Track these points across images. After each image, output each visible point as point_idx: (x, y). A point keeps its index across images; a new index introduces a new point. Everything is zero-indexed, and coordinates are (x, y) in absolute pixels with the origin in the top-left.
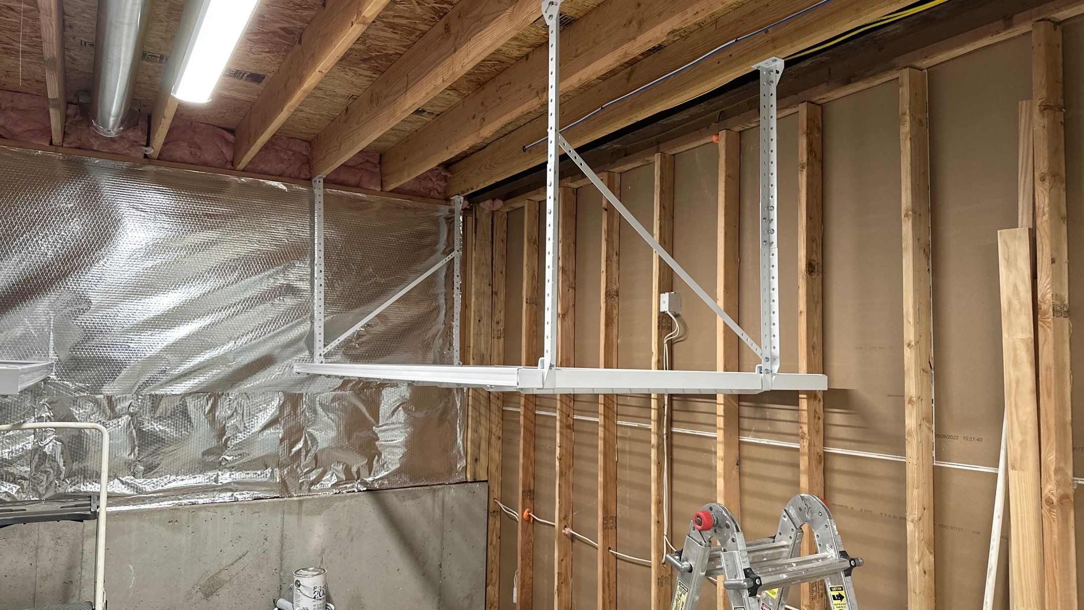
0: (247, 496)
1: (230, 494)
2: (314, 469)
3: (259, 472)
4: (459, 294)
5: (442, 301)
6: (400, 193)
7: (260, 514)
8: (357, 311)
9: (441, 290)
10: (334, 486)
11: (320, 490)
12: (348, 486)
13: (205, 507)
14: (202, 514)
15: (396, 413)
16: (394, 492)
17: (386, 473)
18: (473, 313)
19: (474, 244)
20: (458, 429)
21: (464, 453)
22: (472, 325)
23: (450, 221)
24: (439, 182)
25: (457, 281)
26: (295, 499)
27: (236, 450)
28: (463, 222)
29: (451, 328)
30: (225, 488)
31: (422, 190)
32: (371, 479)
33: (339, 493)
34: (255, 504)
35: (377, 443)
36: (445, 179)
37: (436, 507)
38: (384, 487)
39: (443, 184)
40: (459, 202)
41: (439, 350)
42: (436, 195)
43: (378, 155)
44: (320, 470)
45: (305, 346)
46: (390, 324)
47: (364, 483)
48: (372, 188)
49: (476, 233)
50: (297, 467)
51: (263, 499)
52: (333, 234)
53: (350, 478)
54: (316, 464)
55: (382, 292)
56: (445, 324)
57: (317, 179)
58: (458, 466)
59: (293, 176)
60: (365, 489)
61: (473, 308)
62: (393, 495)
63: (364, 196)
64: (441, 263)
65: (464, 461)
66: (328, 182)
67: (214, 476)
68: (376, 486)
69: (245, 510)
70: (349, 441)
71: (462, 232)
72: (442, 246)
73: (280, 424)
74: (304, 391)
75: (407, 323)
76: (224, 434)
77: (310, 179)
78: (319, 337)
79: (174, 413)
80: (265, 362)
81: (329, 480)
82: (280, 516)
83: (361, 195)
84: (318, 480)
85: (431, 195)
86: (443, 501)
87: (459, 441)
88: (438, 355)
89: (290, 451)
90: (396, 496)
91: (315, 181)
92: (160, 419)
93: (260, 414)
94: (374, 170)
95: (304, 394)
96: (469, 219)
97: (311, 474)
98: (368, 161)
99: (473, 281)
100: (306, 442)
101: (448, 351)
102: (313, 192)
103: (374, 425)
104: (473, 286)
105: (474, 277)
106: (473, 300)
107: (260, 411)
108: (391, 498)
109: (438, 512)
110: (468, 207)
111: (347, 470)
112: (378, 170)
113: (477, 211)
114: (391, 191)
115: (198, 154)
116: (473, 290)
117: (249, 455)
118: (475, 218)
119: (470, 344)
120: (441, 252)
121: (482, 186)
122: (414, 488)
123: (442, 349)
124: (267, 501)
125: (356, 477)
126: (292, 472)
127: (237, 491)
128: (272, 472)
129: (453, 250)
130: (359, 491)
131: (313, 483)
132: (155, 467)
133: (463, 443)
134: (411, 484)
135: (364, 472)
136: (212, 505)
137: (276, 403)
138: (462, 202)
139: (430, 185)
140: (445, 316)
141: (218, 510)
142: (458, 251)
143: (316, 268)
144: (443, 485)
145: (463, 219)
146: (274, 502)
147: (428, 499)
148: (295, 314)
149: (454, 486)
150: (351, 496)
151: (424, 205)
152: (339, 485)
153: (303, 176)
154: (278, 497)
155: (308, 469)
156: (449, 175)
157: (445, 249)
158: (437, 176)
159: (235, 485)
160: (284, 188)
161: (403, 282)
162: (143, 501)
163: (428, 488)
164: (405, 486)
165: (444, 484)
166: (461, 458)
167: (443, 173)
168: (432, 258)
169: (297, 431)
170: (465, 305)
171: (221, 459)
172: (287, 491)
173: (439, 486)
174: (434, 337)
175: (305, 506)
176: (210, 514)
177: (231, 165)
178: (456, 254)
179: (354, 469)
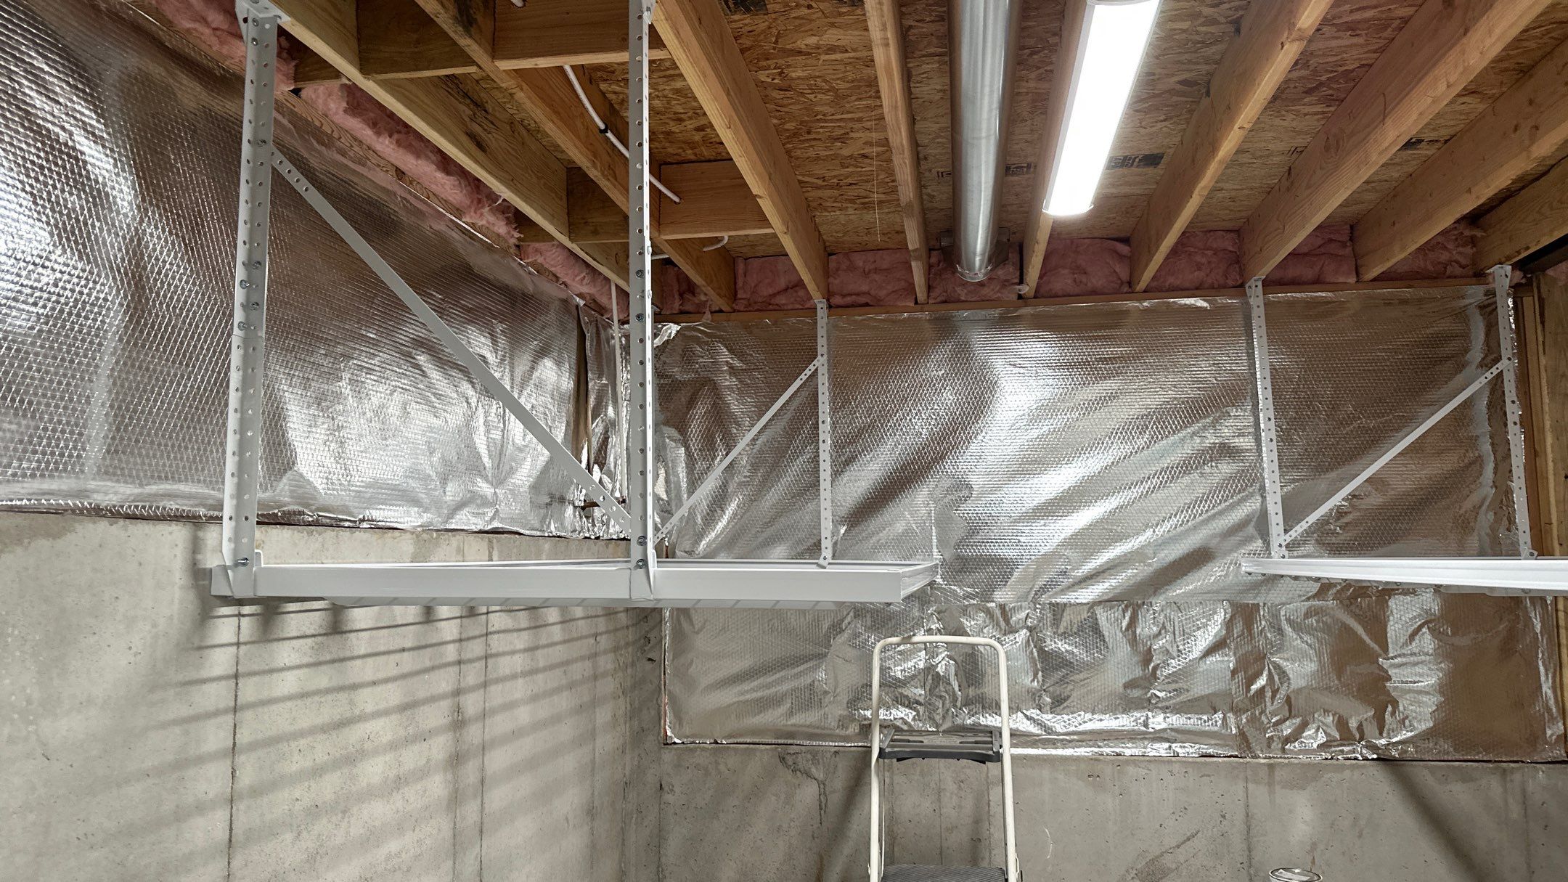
0: (1191, 750)
1: (1166, 745)
2: (1287, 719)
3: (1205, 717)
4: (1518, 433)
5: (1486, 447)
6: (1392, 279)
7: (1212, 778)
8: (1333, 475)
9: (1482, 428)
10: (1322, 747)
11: (1300, 752)
12: (1346, 749)
13: (1133, 760)
14: (1131, 770)
15: (1417, 637)
16: (1426, 767)
17: (1410, 734)
18: (1551, 465)
19: (1540, 343)
20: (1542, 669)
21: (1558, 710)
22: (1552, 485)
23: (1489, 310)
24: (1461, 249)
25: (1514, 411)
26: (1263, 761)
27: (1169, 683)
28: (1515, 308)
29: (1508, 492)
30: (1159, 737)
31: (1430, 267)
32: (1383, 741)
33: (1332, 758)
34: (1202, 763)
35: (1388, 684)
36: (1473, 241)
37: (1511, 800)
38: (1407, 756)
39: (1469, 250)
40: (1503, 275)
41: (1489, 531)
42: (1458, 271)
43: (1348, 227)
44: (1298, 721)
45: (1255, 533)
46: (1393, 492)
47: (1373, 748)
48: (1341, 280)
49: (1543, 323)
50: (1261, 714)
51: (1213, 756)
52: (1284, 360)
53: (1347, 735)
54: (1290, 711)
55: (1372, 442)
56: (1496, 487)
57: (1252, 283)
58: (1549, 732)
59: (1216, 286)
60: (1375, 756)
61: (1550, 457)
62: (1426, 772)
63: (1330, 294)
64: (1477, 382)
65: (1560, 724)
66: (1269, 284)
67: (1143, 718)
68: (1395, 753)
69: (1190, 770)
70: (1339, 678)
71: (1513, 326)
72: (1476, 354)
73: (1229, 648)
74: (1260, 600)
75: (1422, 489)
76: (1150, 660)
77: (1242, 286)
78: (1276, 519)
79: (1081, 629)
80: (1199, 558)
81: (1314, 738)
82: (1241, 785)
83: (1323, 294)
84: (1296, 736)
85: (1448, 272)
86: (1524, 792)
87: (1546, 688)
88: (1486, 539)
89: (1248, 690)
90: (1433, 773)
91: (1250, 287)
92: (1064, 636)
93: (1198, 633)
94: (1341, 252)
95: (1261, 604)
96: (1528, 301)
97: (1284, 726)
98: (1331, 240)
99: (1546, 408)
100: (1270, 676)
101: (1507, 533)
102: (1248, 303)
103: (1380, 656)
104: (1547, 417)
105: (1546, 400)
106: (1549, 440)
107: (1199, 629)
108: (1424, 776)
109: (1515, 811)
110: (1523, 281)
111: (1342, 724)
112: (1348, 251)
113: (1542, 286)
114: (1375, 280)
115: (1084, 280)
116: (1548, 424)
117: (1188, 691)
118: (1539, 297)
119: (1550, 519)
120: (1474, 367)
121: (1546, 241)
122: (1464, 764)
123: (1494, 530)
124: (1220, 760)
125: (1358, 736)
126: (1252, 720)
127: (1175, 741)
128: (1224, 719)
129: (1498, 359)
130: (1367, 759)
131: (1287, 740)
132: (1065, 700)
133: (1555, 692)
134: (1458, 757)
135: (1370, 729)
136: (1142, 758)
137: (1220, 617)
138: (1509, 274)
139: (1444, 257)
140: (1495, 473)
141: (1152, 766)
142: (1509, 359)
143: (1261, 415)
144: (1521, 764)
145: (1514, 303)
146: (1230, 763)
147: (1493, 785)
148: (1237, 486)
149: (1543, 767)
150: (1352, 765)
151: (1436, 292)
152: (1331, 746)
153: (1230, 283)
154: (1236, 756)
155: (1278, 718)
156: (1479, 233)
157: (1483, 359)
158: (1456, 239)
159: (1173, 734)
160: (1205, 304)
161: (1409, 421)
162: (1054, 744)
163: (1491, 765)
164: (1446, 758)
165: (1522, 762)
166: (1552, 718)
167: (1467, 233)
168: (1460, 378)
169: (1256, 660)
170: (1533, 452)
171: (1149, 695)
172: (1249, 748)
173: (1512, 765)
174: (1476, 509)
175: (1278, 774)
176: (1142, 772)
177: (1128, 287)
178: (1507, 365)
179: (1353, 724)
